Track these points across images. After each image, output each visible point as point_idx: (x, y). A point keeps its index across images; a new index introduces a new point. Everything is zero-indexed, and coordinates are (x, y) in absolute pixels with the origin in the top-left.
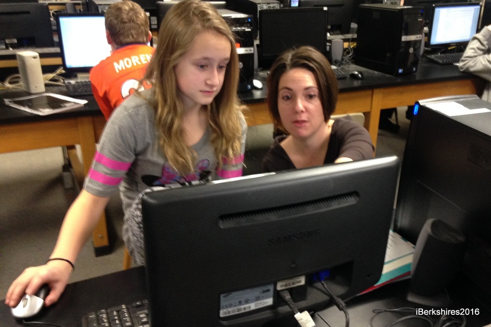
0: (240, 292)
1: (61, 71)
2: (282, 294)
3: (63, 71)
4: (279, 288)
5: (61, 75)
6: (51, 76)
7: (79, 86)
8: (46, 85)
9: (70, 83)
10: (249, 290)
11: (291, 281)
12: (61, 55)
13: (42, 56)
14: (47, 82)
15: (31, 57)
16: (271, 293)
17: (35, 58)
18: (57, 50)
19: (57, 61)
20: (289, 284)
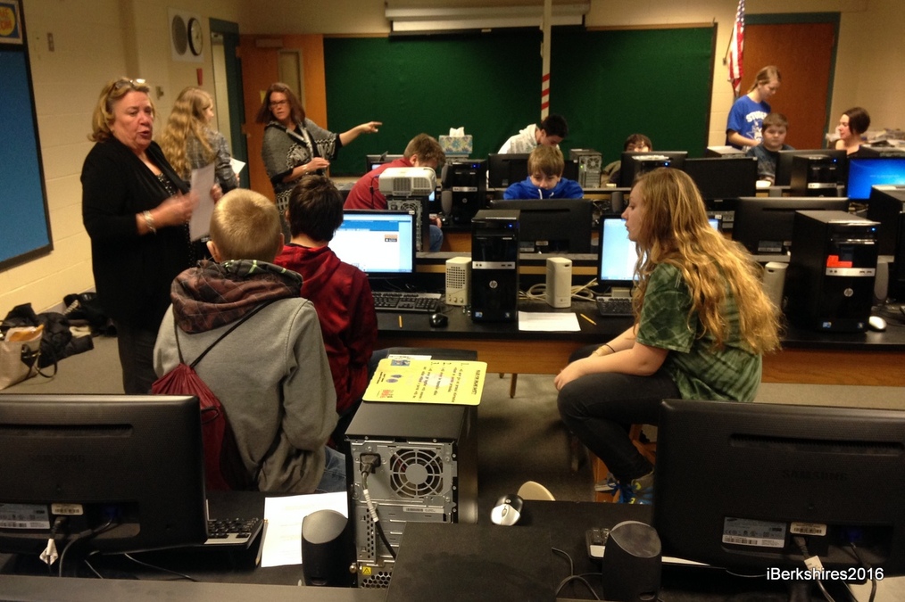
0: (747, 521)
1: (593, 283)
2: (797, 539)
3: (596, 284)
4: (792, 531)
5: (592, 288)
6: (580, 288)
7: (613, 304)
8: (573, 299)
9: (602, 300)
10: (757, 522)
11: (809, 528)
12: (598, 264)
13: (576, 263)
14: (574, 295)
15: (562, 264)
16: (783, 533)
17: (567, 265)
18: (594, 257)
19: (592, 271)
20: (806, 530)
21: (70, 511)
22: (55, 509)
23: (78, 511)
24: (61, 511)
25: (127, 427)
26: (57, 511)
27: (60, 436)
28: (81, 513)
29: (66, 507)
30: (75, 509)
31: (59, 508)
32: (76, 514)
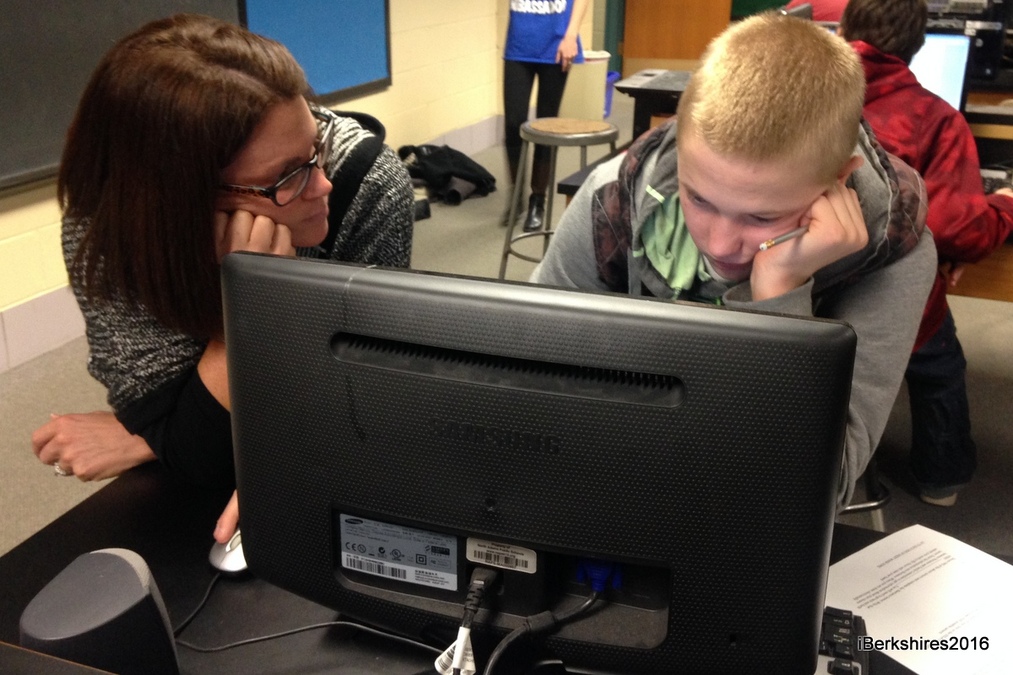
21: (507, 560)
22: (474, 551)
23: (526, 564)
24: (488, 557)
25: (669, 382)
26: (479, 554)
27: (506, 383)
28: (531, 569)
29: (497, 551)
30: (519, 557)
31: (484, 550)
32: (519, 569)
